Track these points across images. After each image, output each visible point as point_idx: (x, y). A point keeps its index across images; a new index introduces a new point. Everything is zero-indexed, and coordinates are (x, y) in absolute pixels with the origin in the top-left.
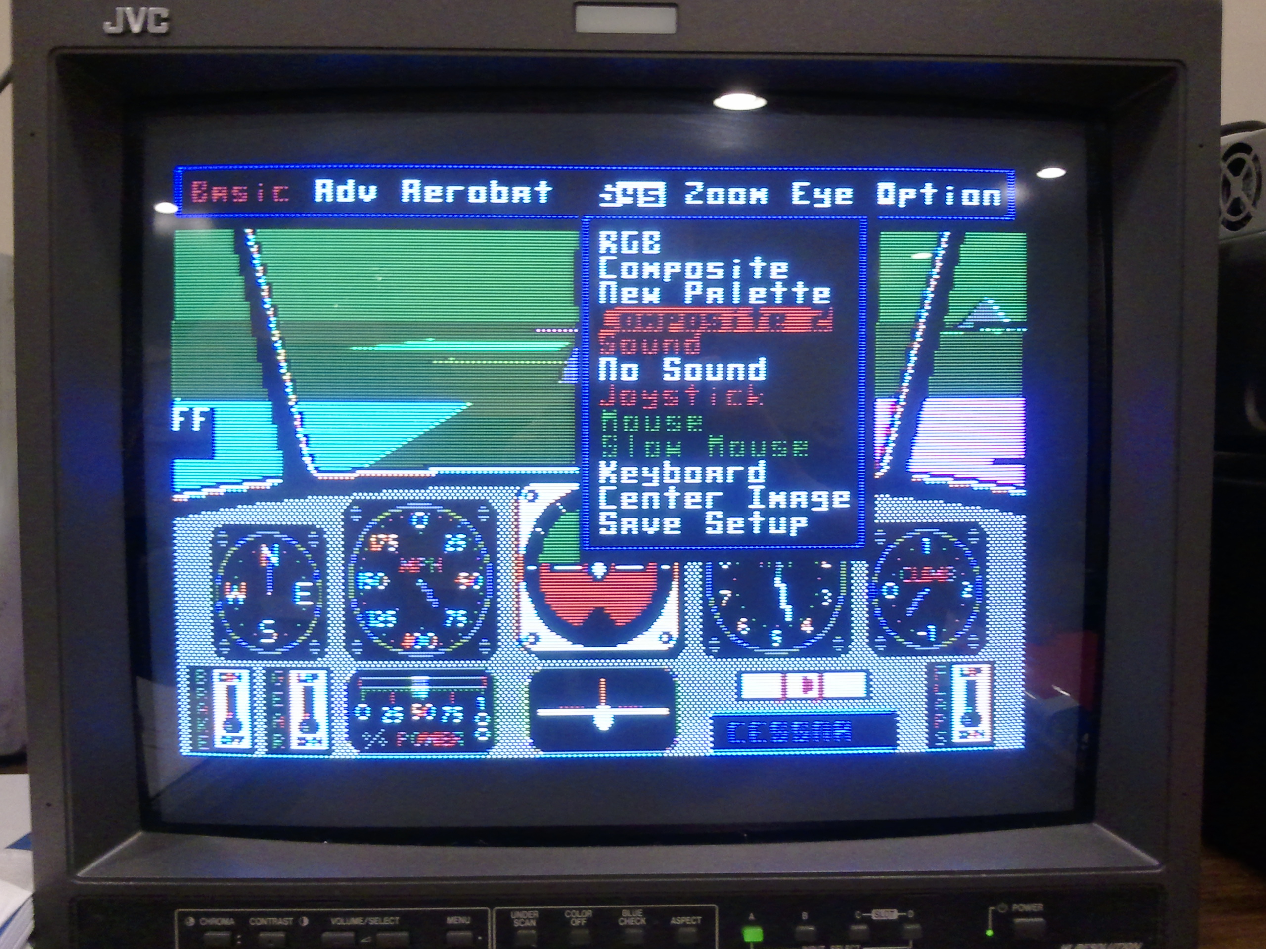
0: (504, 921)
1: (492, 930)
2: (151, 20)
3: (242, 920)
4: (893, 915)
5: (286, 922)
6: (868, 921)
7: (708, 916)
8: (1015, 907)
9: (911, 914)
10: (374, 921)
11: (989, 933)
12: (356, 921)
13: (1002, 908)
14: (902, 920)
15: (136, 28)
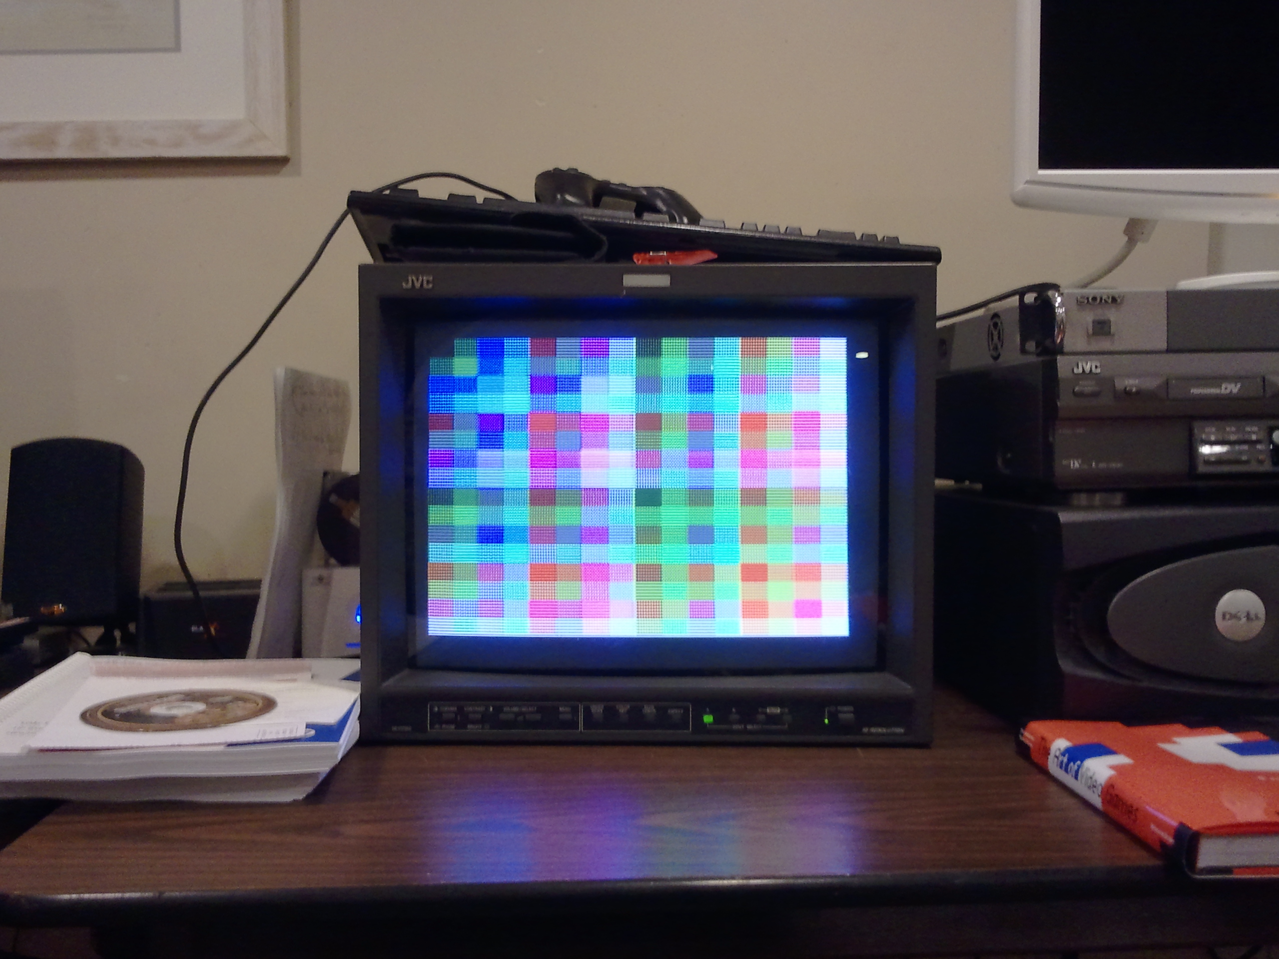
0: (587, 711)
1: (581, 715)
2: (425, 283)
3: (460, 709)
4: (778, 711)
5: (482, 709)
6: (766, 714)
7: (686, 710)
8: (839, 708)
9: (786, 710)
10: (524, 709)
11: (826, 721)
12: (516, 709)
13: (833, 709)
14: (782, 714)
15: (418, 285)
